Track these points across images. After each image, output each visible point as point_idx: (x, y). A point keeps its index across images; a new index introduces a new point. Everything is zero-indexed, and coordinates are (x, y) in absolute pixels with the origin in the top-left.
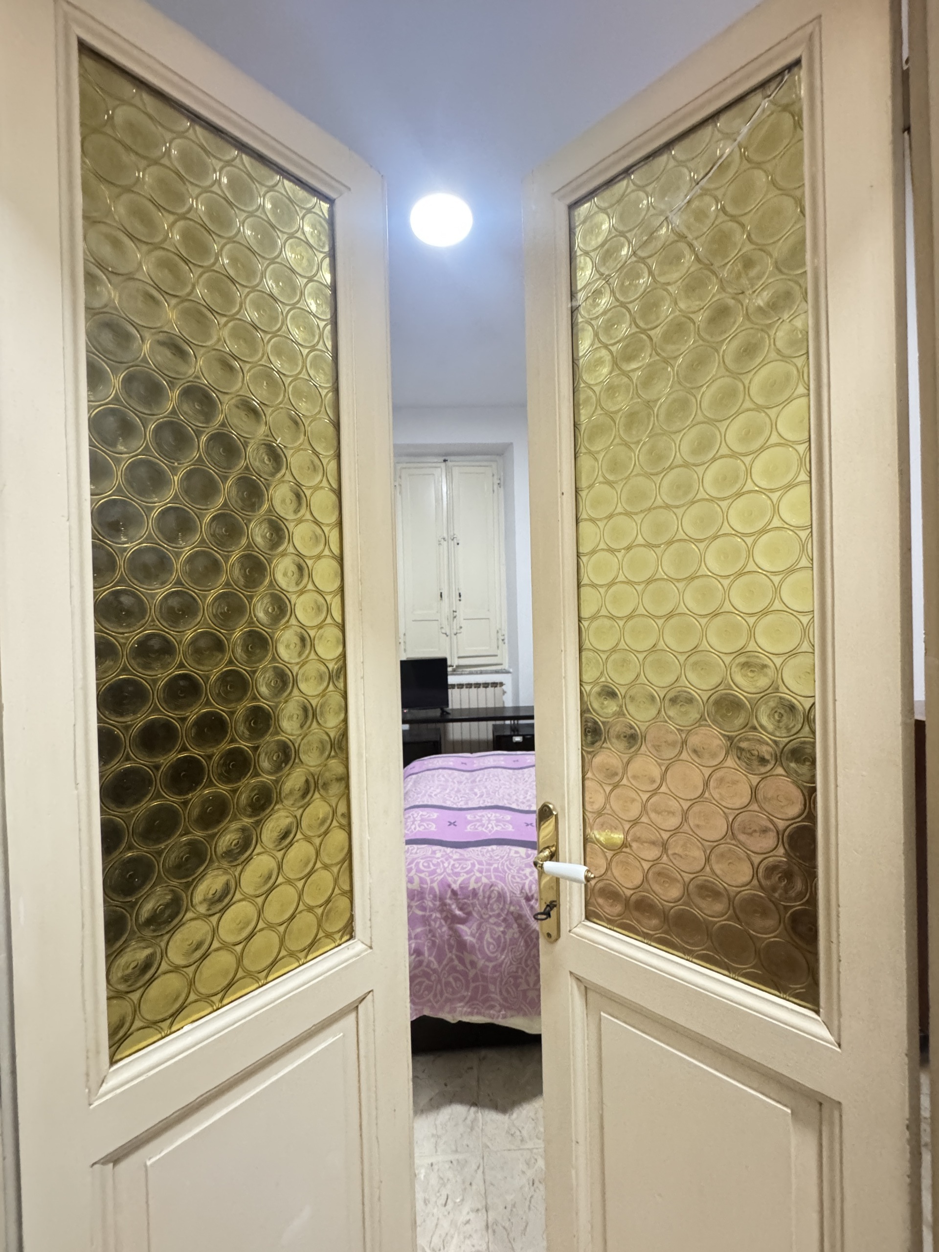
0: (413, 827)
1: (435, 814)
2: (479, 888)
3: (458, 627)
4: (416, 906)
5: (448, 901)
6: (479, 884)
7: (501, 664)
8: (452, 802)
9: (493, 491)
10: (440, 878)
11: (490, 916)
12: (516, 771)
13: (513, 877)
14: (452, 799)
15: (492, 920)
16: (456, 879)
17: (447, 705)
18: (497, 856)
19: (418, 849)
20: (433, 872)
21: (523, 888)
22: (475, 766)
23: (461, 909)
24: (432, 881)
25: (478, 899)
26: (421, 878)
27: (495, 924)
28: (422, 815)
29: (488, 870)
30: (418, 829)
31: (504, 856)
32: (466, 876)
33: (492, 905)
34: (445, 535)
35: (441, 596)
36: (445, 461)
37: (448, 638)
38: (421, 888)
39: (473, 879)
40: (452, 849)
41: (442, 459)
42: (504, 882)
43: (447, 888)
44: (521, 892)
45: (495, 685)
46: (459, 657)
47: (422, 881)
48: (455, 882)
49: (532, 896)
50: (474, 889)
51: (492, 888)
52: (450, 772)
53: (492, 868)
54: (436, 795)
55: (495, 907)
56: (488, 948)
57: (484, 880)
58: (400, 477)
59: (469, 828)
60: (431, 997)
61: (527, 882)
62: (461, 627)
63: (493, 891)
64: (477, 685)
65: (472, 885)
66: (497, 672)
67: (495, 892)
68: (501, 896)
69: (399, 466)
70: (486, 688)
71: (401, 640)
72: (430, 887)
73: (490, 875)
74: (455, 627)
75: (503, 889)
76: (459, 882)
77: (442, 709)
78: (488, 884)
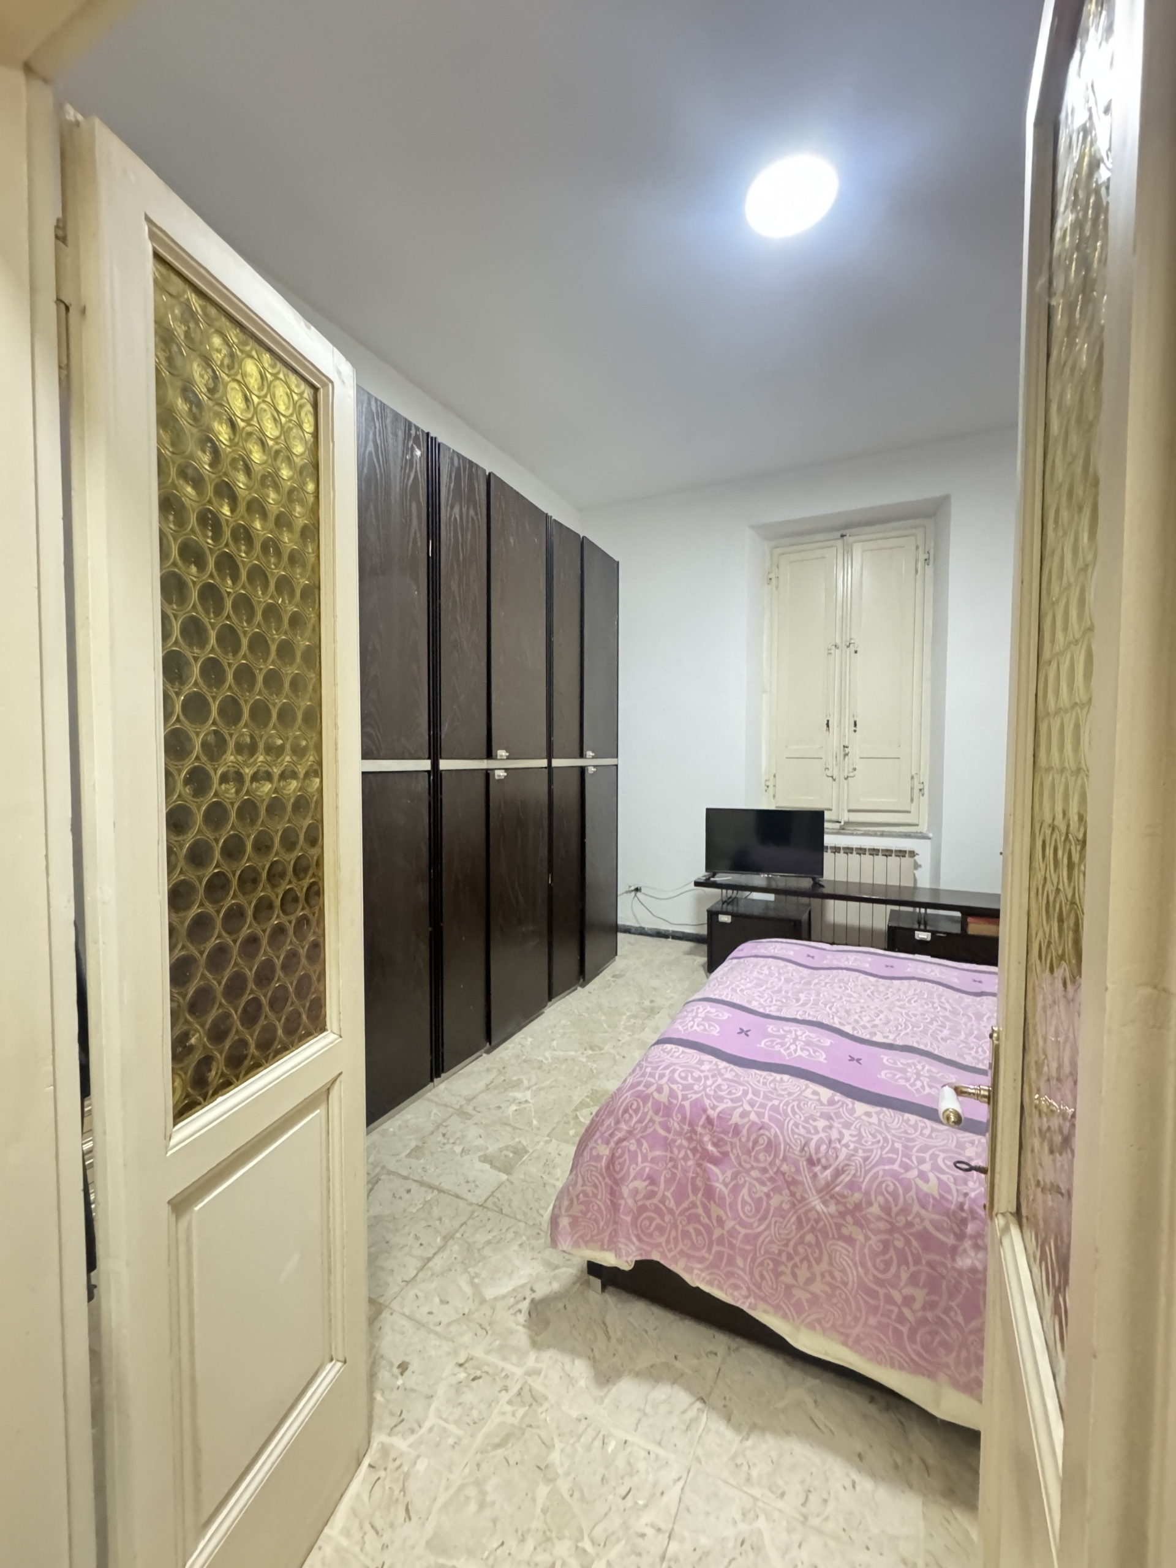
0: (691, 1024)
1: (726, 1014)
2: (743, 1126)
3: (851, 770)
4: (660, 1123)
5: (699, 1129)
6: (746, 1120)
7: (917, 825)
8: (760, 1004)
9: (918, 571)
10: (695, 1096)
11: (753, 1168)
13: (796, 1125)
14: (763, 1000)
15: (755, 1173)
16: (716, 1104)
17: (822, 874)
18: (785, 1090)
19: (683, 1052)
20: (689, 1087)
21: (806, 1144)
22: (825, 963)
23: (715, 1145)
24: (685, 1098)
25: (740, 1139)
26: (671, 1090)
27: (757, 1179)
28: (708, 1012)
29: (763, 1106)
30: (695, 1028)
31: (794, 1093)
32: (730, 1104)
33: (758, 1153)
35: (828, 725)
36: (842, 536)
37: (835, 784)
38: (670, 1102)
39: (739, 1111)
40: (727, 1065)
41: (838, 534)
42: (781, 1128)
43: (702, 1113)
44: (803, 1149)
45: (901, 853)
46: (849, 811)
47: (672, 1094)
48: (714, 1108)
49: (819, 1161)
50: (736, 1125)
51: (762, 1132)
52: (782, 963)
53: (770, 1104)
54: (742, 991)
55: (761, 1156)
56: (743, 1208)
57: (753, 1117)
58: (778, 566)
59: (761, 1043)
60: (663, 1240)
61: (816, 1138)
62: (855, 769)
63: (763, 1135)
64: (874, 852)
65: (735, 1119)
66: (907, 836)
67: (765, 1138)
68: (771, 1146)
69: (777, 552)
70: (886, 856)
71: (770, 784)
72: (681, 1105)
73: (764, 1113)
74: (846, 769)
75: (776, 1136)
76: (718, 1110)
77: (814, 879)
78: (757, 1124)
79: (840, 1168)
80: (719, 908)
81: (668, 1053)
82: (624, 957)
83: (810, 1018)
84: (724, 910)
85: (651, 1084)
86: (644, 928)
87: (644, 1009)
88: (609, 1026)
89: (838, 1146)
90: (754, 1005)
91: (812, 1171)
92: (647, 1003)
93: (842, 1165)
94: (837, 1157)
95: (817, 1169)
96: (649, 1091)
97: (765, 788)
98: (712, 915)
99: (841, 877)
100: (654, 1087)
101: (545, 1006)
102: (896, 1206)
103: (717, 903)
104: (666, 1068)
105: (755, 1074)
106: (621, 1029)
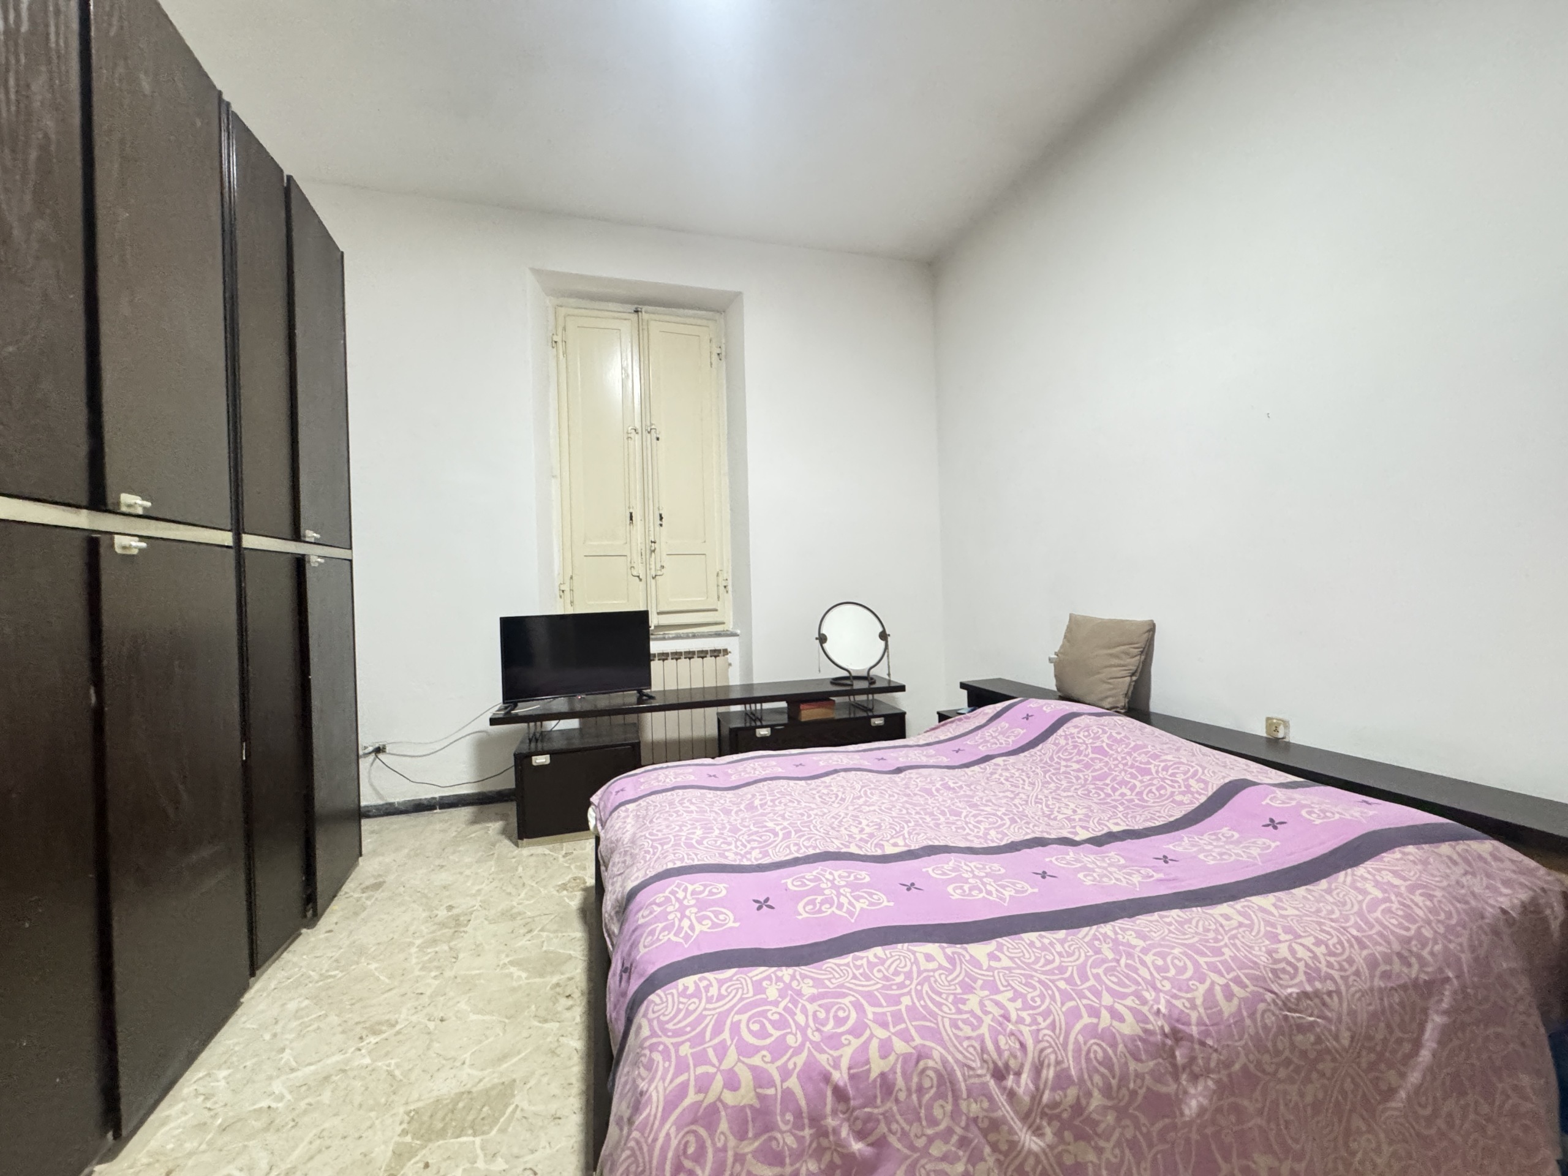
0: (686, 923)
1: (721, 885)
2: (893, 1070)
3: (658, 567)
4: (755, 1153)
5: (831, 1122)
6: (892, 1058)
7: (723, 623)
8: (736, 854)
9: (711, 364)
10: (800, 1060)
11: (931, 1140)
12: (813, 783)
13: (954, 1025)
14: (733, 847)
15: (937, 1150)
16: (836, 1054)
17: (648, 684)
18: (896, 973)
19: (721, 983)
20: (779, 1049)
21: (984, 1050)
22: (734, 780)
23: (861, 1135)
24: (786, 1074)
25: (897, 1101)
26: (753, 1069)
27: (944, 1158)
28: (693, 893)
29: (898, 1018)
30: (698, 928)
31: (911, 971)
32: (856, 1043)
33: (929, 1108)
34: (638, 426)
35: (631, 518)
36: (636, 311)
37: (642, 585)
38: (761, 1098)
39: (874, 1046)
40: (791, 970)
41: (634, 307)
42: (941, 1042)
43: (822, 1085)
44: (984, 1061)
45: (716, 653)
46: (659, 613)
47: (760, 1078)
48: (836, 1066)
49: (1007, 1066)
50: (883, 1075)
51: (922, 1064)
52: (698, 792)
53: (903, 1007)
54: (699, 842)
55: (937, 1112)
57: (900, 1046)
58: (564, 329)
59: (803, 910)
61: (984, 1030)
62: (663, 567)
63: (923, 1071)
64: (690, 655)
65: (877, 1066)
66: (718, 635)
67: (931, 1073)
68: (946, 1082)
69: (562, 311)
70: (703, 658)
71: (566, 587)
72: (783, 1092)
73: (907, 1029)
74: (653, 567)
75: (944, 1062)
76: (845, 1063)
77: (640, 691)
78: (911, 1054)
79: (1036, 1060)
80: (525, 749)
81: (697, 994)
82: (374, 853)
83: (811, 852)
84: (539, 748)
85: (711, 1078)
86: (391, 804)
87: (443, 925)
89: (1010, 1027)
90: (731, 859)
91: (1005, 1088)
92: (442, 913)
93: (1036, 1055)
94: (1023, 1046)
95: (1010, 1081)
96: (711, 1097)
97: (558, 593)
98: (522, 760)
99: (671, 686)
100: (718, 1082)
101: (245, 988)
102: (1114, 1077)
103: (522, 742)
104: (718, 1030)
105: (838, 965)
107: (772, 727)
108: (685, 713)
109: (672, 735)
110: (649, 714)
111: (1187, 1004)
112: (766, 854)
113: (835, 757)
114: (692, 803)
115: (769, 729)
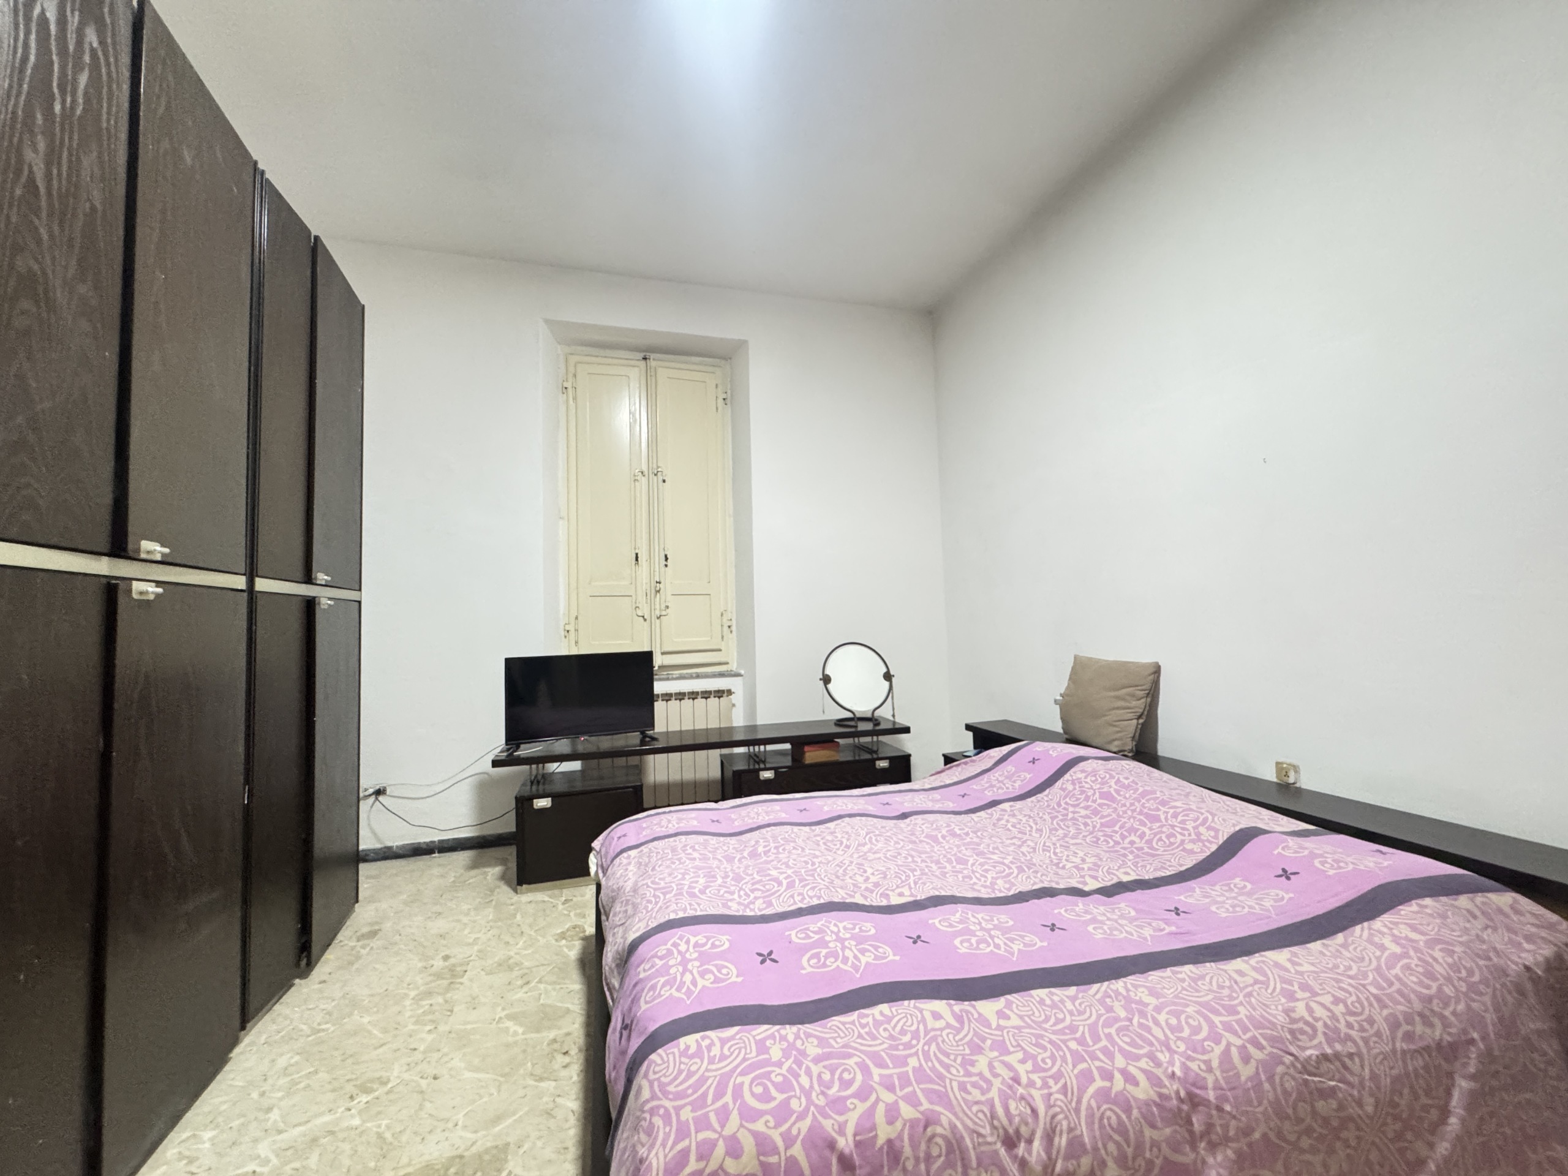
0: (688, 978)
1: (722, 937)
2: (900, 1137)
3: (663, 607)
6: (899, 1124)
7: (727, 663)
8: (739, 903)
9: (717, 408)
10: (805, 1125)
12: (818, 829)
13: (963, 1087)
14: (736, 896)
16: (841, 1119)
17: (652, 725)
18: (903, 1032)
19: (723, 1042)
20: (782, 1113)
21: (993, 1116)
22: (738, 826)
24: (789, 1141)
25: (904, 1168)
26: (755, 1135)
28: (696, 945)
29: (905, 1081)
30: (701, 983)
31: (918, 1030)
32: (862, 1107)
34: (645, 469)
35: (637, 559)
36: (645, 359)
37: (646, 625)
38: (762, 1164)
39: (881, 1109)
40: (795, 1028)
41: (642, 355)
42: (949, 1106)
43: (827, 1153)
44: (994, 1127)
45: (719, 694)
46: (663, 653)
47: (764, 1145)
48: (841, 1132)
49: (1018, 1133)
50: (890, 1142)
51: (929, 1130)
52: (701, 838)
53: (909, 1069)
54: (702, 892)
57: (907, 1112)
58: (575, 376)
59: (807, 965)
61: (994, 1094)
62: (667, 607)
63: (933, 1136)
64: (693, 695)
65: (884, 1133)
66: (722, 675)
67: (939, 1140)
68: (954, 1147)
69: (573, 359)
70: (706, 698)
71: (571, 628)
72: (787, 1159)
73: (914, 1092)
74: (658, 607)
75: (953, 1127)
76: (850, 1129)
77: (643, 733)
78: (918, 1120)
79: (1048, 1125)
80: (527, 789)
81: (699, 1054)
82: (371, 900)
83: (815, 902)
84: (541, 792)
85: (713, 1144)
86: (389, 848)
87: (439, 976)
88: (385, 1031)
89: (1021, 1090)
90: (735, 910)
91: (1016, 1157)
92: (438, 963)
93: (1048, 1119)
94: (1034, 1111)
95: (1021, 1150)
96: (712, 1166)
97: (563, 633)
98: (523, 803)
99: (674, 727)
100: (720, 1149)
101: (235, 1042)
102: (1129, 1146)
103: (524, 785)
104: (719, 1094)
105: (844, 1024)
106: (411, 1027)
107: (775, 769)
108: (688, 755)
109: (675, 777)
110: (651, 757)
111: (1203, 1067)
112: (770, 904)
113: (840, 801)
114: (694, 850)
115: (773, 772)
